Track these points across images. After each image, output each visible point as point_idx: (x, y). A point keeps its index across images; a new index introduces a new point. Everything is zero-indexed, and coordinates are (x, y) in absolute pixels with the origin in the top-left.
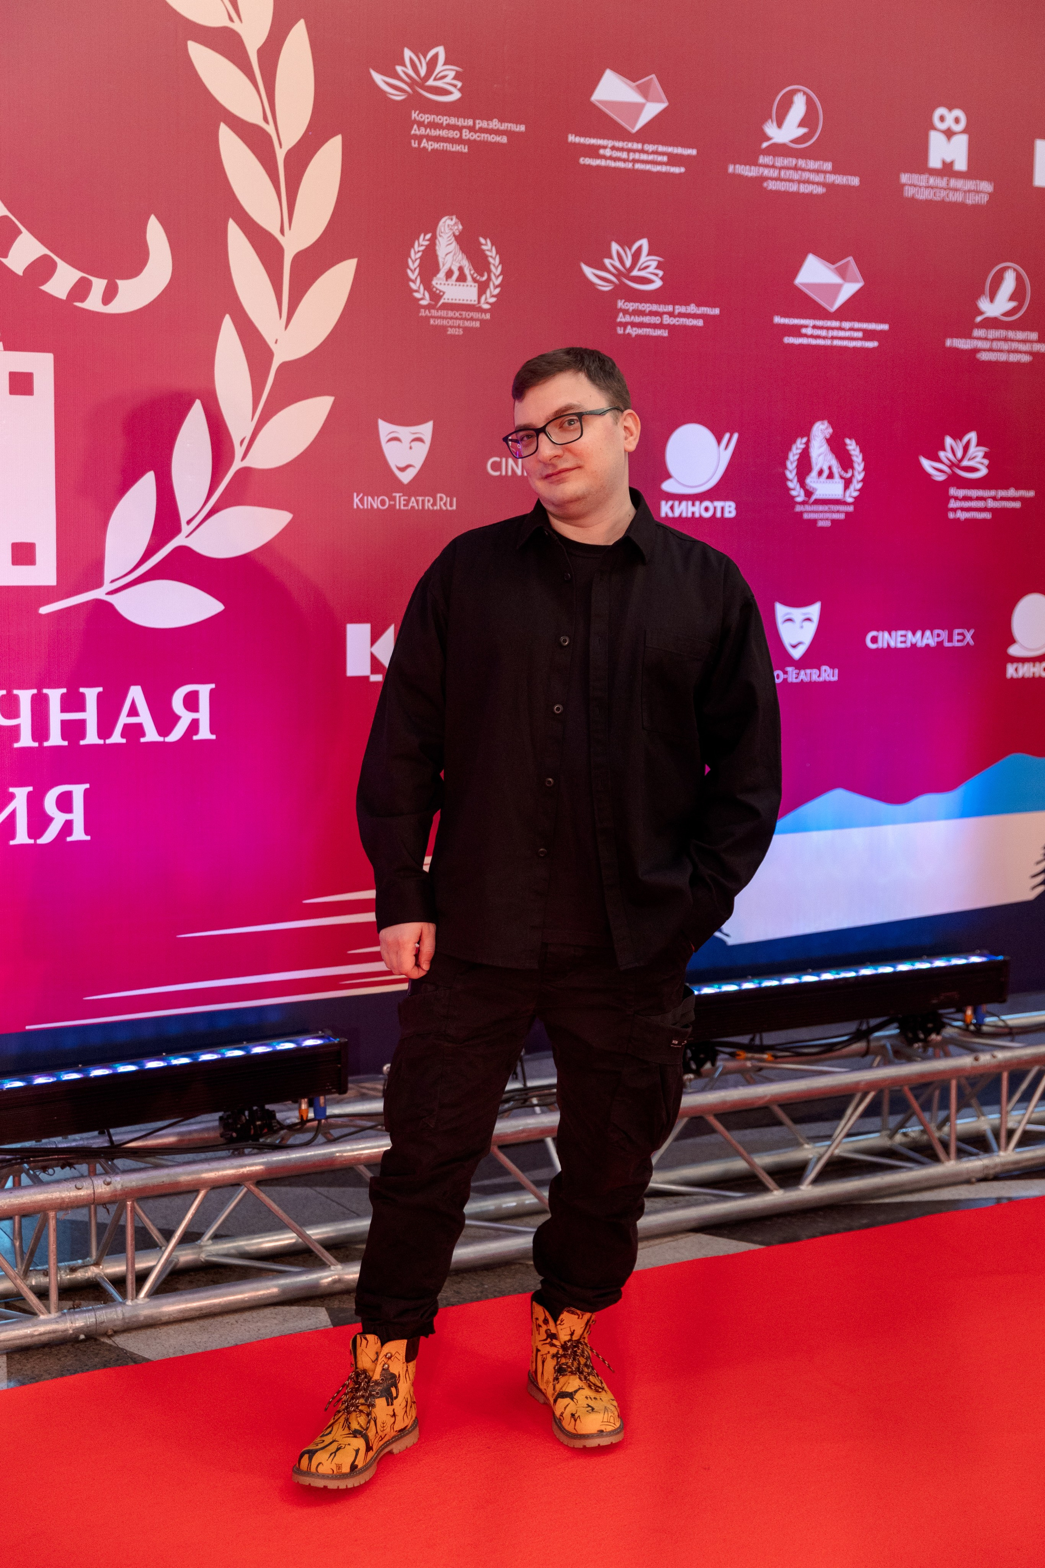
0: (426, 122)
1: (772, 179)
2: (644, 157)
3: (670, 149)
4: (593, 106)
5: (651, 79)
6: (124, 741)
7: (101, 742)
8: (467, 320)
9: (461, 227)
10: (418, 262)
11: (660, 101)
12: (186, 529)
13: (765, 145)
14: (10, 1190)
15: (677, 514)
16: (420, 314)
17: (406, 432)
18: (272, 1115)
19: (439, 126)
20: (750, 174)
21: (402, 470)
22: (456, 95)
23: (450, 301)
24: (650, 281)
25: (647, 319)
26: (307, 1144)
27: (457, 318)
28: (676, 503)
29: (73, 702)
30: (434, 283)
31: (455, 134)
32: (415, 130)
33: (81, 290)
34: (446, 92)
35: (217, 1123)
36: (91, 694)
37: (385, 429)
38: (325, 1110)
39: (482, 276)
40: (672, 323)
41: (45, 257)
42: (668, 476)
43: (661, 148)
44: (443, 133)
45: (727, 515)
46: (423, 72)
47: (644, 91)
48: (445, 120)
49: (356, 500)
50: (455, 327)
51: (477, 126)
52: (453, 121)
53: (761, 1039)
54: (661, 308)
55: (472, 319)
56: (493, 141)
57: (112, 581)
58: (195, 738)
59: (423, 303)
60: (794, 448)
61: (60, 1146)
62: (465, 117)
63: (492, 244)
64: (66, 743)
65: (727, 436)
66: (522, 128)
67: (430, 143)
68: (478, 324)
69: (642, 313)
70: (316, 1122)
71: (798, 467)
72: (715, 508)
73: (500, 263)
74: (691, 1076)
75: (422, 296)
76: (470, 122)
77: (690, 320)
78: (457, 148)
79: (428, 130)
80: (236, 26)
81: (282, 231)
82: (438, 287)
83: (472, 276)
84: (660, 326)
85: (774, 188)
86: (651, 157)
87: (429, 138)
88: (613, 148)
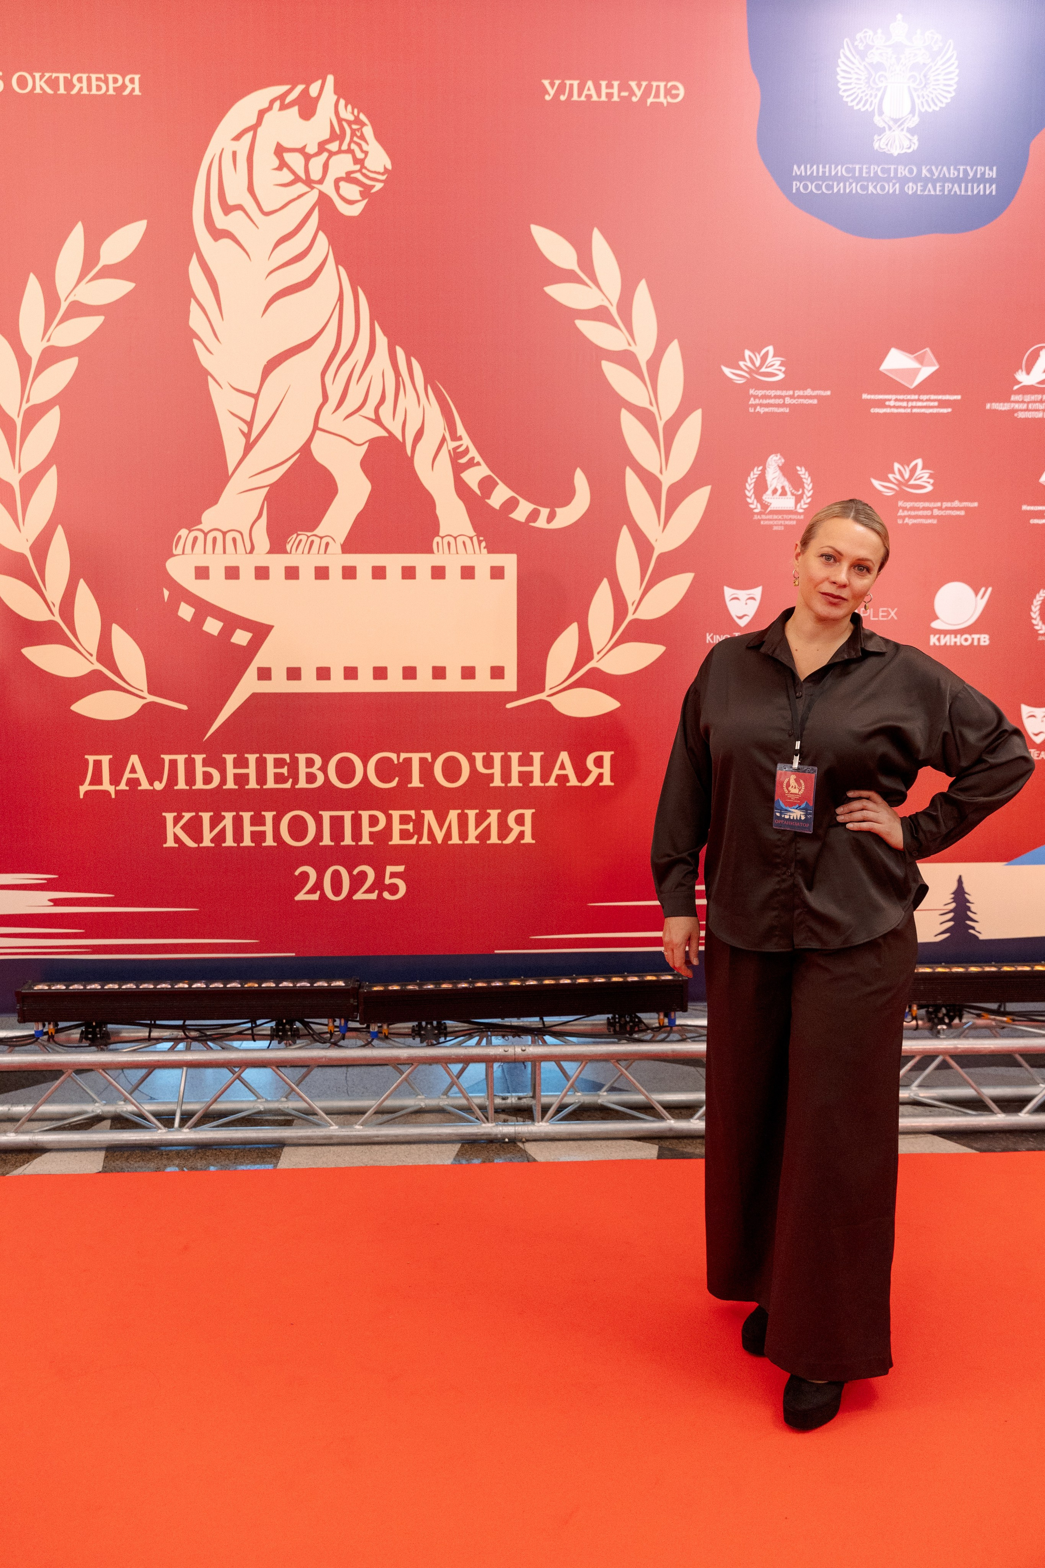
0: (759, 396)
1: (1022, 410)
2: (920, 404)
3: (940, 397)
4: (882, 373)
5: (925, 352)
6: (556, 785)
7: (542, 785)
8: (787, 520)
9: (783, 461)
10: (752, 486)
11: (934, 365)
12: (596, 657)
13: (1016, 387)
14: (483, 1046)
15: (942, 643)
16: (754, 518)
17: (743, 594)
18: (640, 1021)
19: (769, 397)
20: (1003, 409)
21: (740, 618)
22: (781, 376)
23: (775, 509)
24: (924, 487)
25: (920, 513)
26: (663, 1041)
27: (780, 520)
28: (942, 636)
29: (526, 760)
30: (765, 497)
31: (780, 401)
32: (752, 401)
33: (534, 515)
34: (773, 375)
35: (606, 1022)
36: (537, 756)
37: (728, 592)
38: (675, 1022)
39: (798, 491)
40: (940, 514)
41: (513, 498)
42: (936, 618)
43: (933, 397)
44: (772, 401)
45: (982, 643)
46: (758, 363)
47: (921, 360)
48: (773, 393)
49: (708, 638)
50: (778, 525)
51: (796, 395)
52: (779, 393)
53: (1005, 1008)
54: (932, 505)
55: (791, 519)
56: (807, 403)
57: (551, 689)
58: (601, 784)
59: (756, 511)
60: (1037, 596)
61: (513, 1024)
62: (787, 389)
63: (806, 470)
64: (521, 785)
65: (983, 589)
66: (828, 393)
67: (762, 408)
68: (794, 523)
69: (918, 509)
70: (669, 1028)
71: (1040, 609)
72: (973, 639)
73: (811, 482)
74: (945, 1027)
75: (756, 507)
76: (791, 393)
77: (955, 511)
78: (781, 410)
79: (761, 400)
80: (633, 348)
81: (661, 472)
82: (767, 500)
83: (791, 491)
84: (932, 517)
85: (1023, 417)
86: (925, 404)
87: (761, 405)
88: (896, 400)
